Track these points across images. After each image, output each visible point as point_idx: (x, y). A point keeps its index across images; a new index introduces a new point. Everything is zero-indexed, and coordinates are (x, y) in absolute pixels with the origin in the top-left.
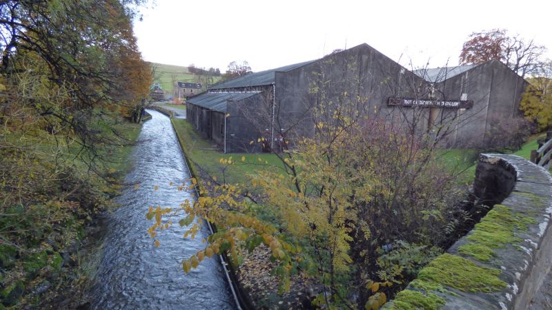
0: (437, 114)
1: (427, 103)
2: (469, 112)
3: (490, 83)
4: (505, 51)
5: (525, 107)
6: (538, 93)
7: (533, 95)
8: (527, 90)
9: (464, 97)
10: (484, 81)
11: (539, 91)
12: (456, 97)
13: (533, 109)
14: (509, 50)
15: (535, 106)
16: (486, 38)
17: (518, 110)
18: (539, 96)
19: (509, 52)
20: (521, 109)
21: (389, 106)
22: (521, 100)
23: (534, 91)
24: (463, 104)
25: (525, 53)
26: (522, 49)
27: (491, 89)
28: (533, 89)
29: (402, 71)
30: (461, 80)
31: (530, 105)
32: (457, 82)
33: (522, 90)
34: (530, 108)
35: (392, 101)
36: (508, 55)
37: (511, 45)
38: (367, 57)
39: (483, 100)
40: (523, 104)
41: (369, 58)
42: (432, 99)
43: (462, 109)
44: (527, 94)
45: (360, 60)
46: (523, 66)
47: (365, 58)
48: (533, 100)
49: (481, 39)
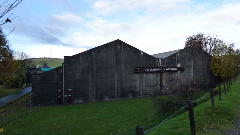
0: (165, 75)
1: (157, 69)
2: (183, 73)
3: (192, 57)
4: (204, 44)
5: (213, 69)
6: (218, 61)
7: (215, 62)
8: (212, 60)
9: (179, 65)
10: (188, 56)
11: (218, 60)
12: (174, 66)
13: (217, 69)
14: (206, 43)
15: (217, 67)
16: (195, 39)
17: (210, 70)
18: (219, 63)
19: (206, 44)
20: (210, 69)
21: (136, 73)
22: (210, 65)
23: (216, 60)
24: (179, 69)
25: (213, 44)
26: (212, 42)
27: (193, 61)
28: (215, 59)
29: (142, 54)
30: (175, 57)
31: (215, 67)
32: (174, 58)
33: (210, 60)
34: (215, 69)
35: (137, 70)
36: (206, 45)
37: (206, 41)
38: (120, 47)
39: (190, 66)
40: (211, 67)
41: (121, 47)
42: (160, 67)
43: (178, 72)
44: (212, 62)
45: (116, 48)
46: (213, 50)
47: (119, 47)
48: (216, 65)
49: (193, 39)
